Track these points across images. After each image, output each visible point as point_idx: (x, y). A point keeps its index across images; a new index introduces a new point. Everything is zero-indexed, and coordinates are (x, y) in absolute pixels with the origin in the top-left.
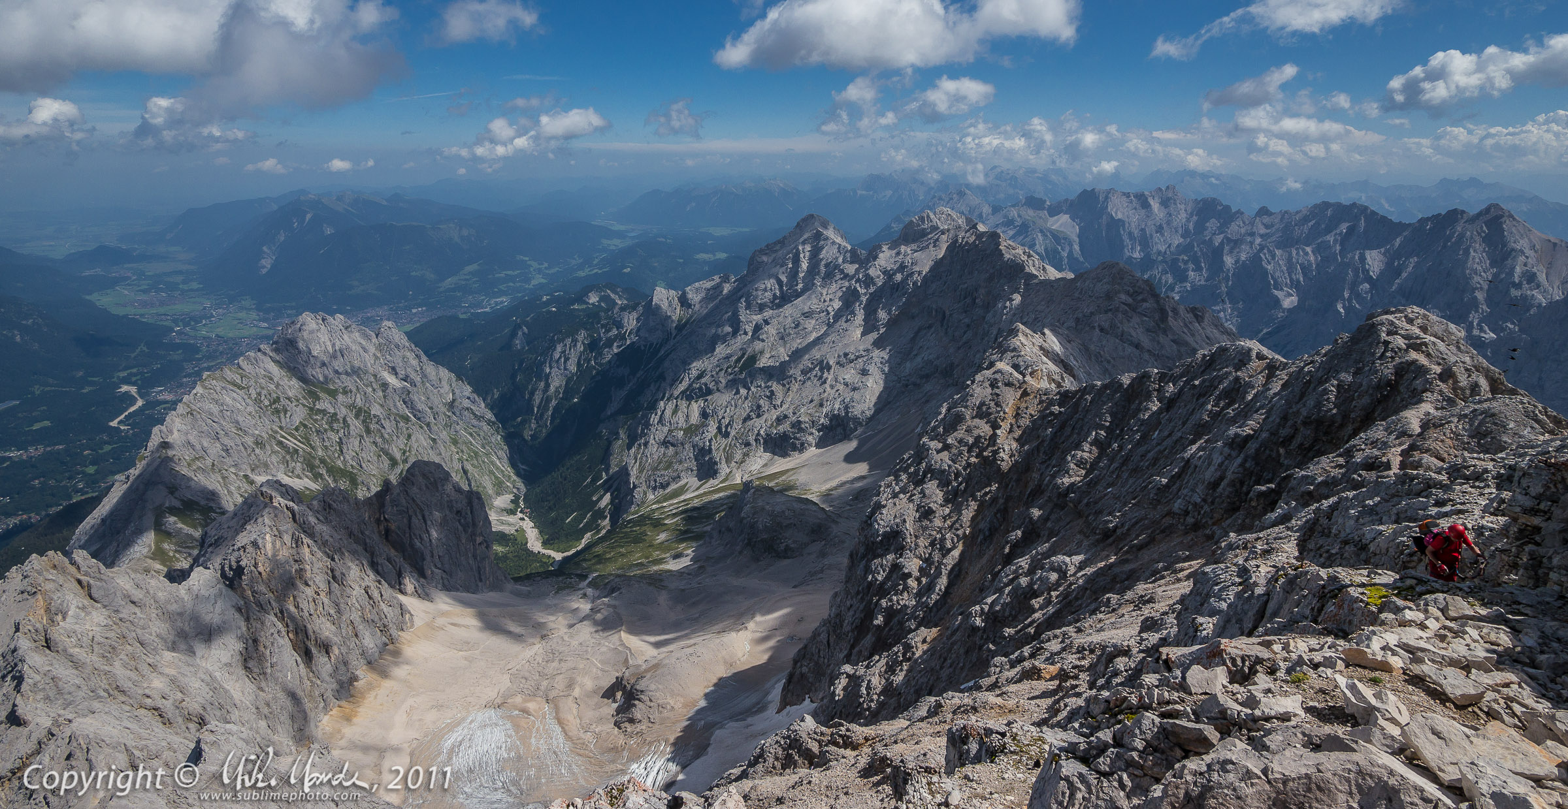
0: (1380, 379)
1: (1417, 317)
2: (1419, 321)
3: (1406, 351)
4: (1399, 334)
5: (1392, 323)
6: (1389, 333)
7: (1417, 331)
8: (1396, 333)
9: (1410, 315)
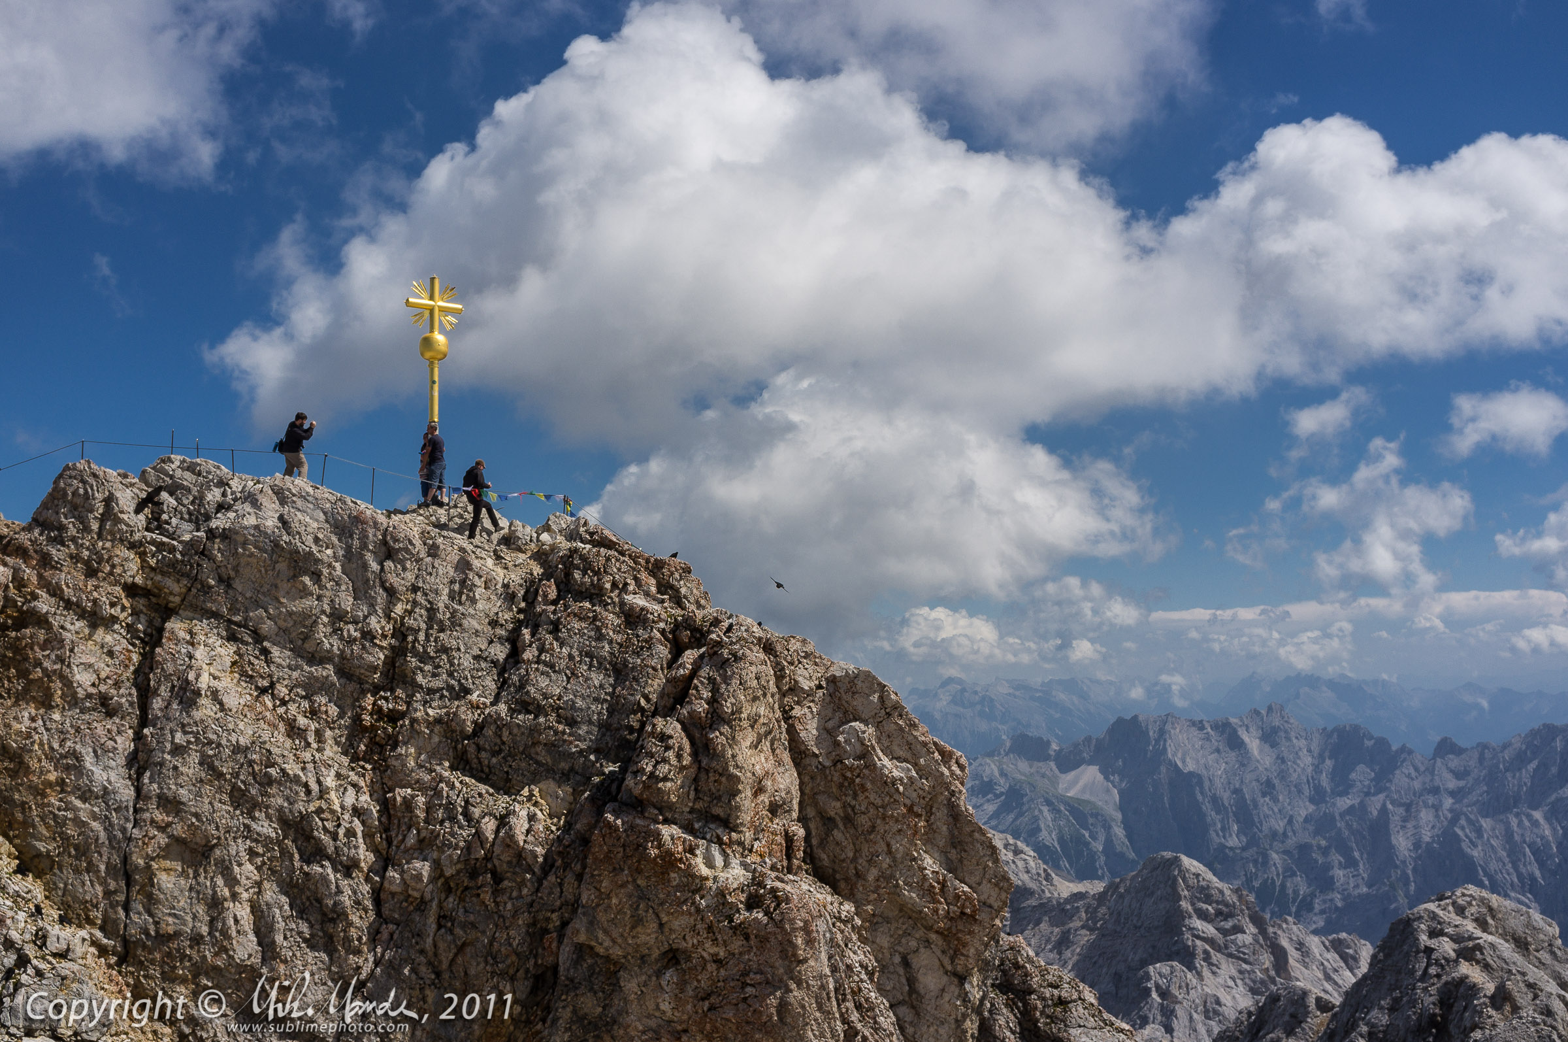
0: (1421, 1015)
1: (1470, 904)
2: (1473, 910)
3: (1456, 961)
4: (1446, 935)
5: (1434, 916)
6: (1433, 934)
7: (1470, 927)
8: (1441, 933)
9: (1460, 901)
